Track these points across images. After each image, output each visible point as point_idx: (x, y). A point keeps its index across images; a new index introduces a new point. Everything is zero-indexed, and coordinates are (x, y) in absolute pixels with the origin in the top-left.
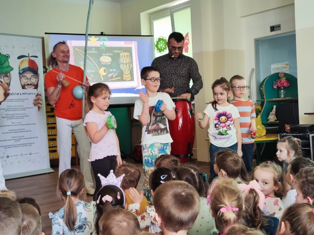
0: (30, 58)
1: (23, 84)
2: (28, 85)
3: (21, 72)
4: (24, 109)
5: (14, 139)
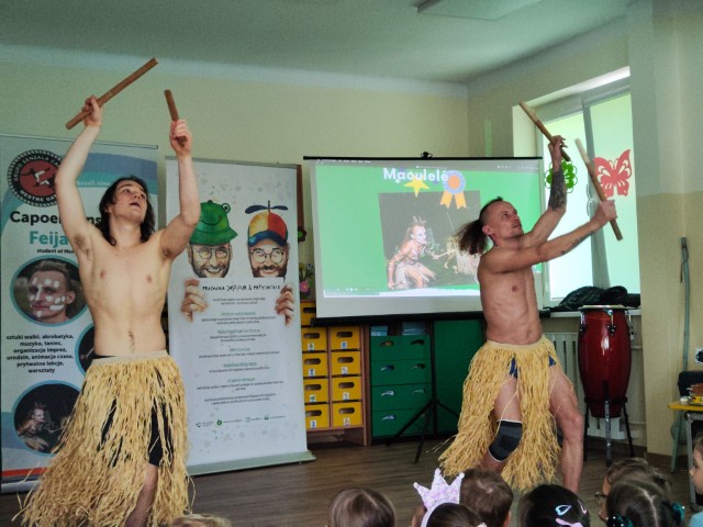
0: (273, 211)
1: (255, 267)
2: (266, 268)
3: (252, 241)
4: (257, 320)
5: (234, 384)
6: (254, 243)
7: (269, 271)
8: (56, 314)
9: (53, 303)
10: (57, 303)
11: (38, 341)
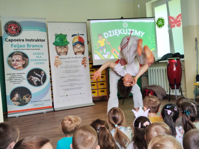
0: (80, 36)
2: (78, 52)
3: (74, 44)
4: (76, 67)
5: (71, 85)
6: (74, 45)
7: (79, 53)
8: (20, 67)
9: (19, 64)
10: (20, 64)
11: (15, 75)
